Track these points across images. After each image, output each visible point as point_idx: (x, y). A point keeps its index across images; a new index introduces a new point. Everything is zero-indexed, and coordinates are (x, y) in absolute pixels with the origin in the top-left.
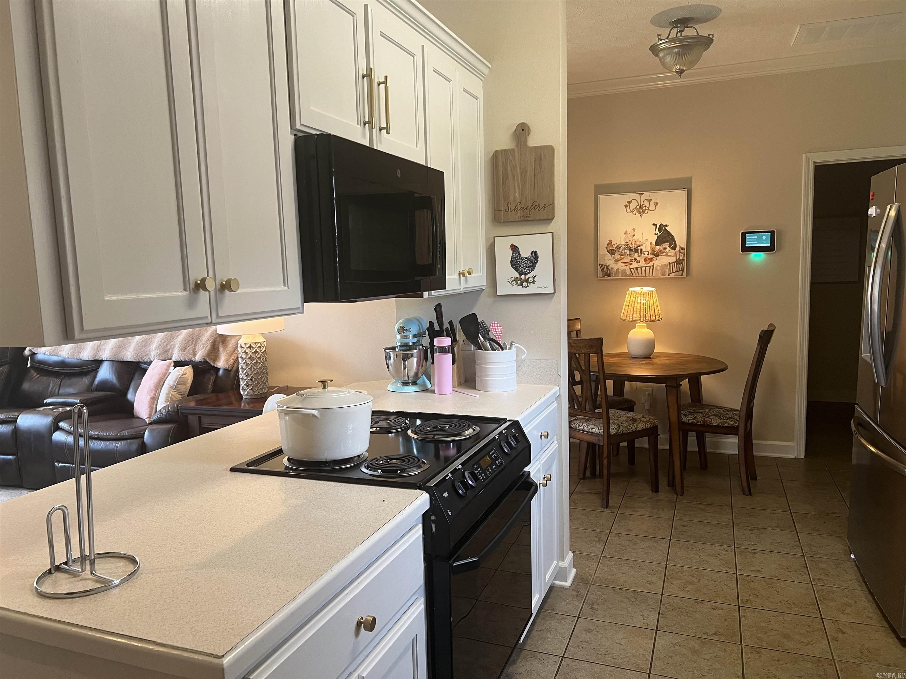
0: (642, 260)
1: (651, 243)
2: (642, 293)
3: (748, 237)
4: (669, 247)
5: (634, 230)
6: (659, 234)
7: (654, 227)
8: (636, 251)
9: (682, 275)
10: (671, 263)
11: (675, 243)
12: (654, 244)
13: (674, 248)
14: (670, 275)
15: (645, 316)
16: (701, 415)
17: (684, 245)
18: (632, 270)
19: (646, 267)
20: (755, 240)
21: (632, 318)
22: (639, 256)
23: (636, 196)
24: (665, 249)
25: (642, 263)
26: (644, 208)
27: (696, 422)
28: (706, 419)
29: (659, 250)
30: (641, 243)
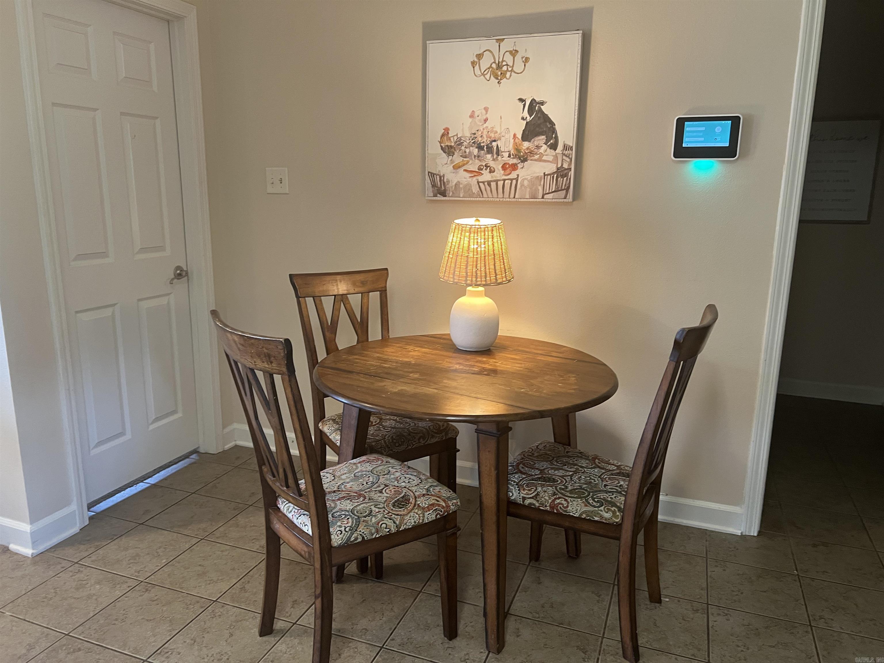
0: (497, 166)
1: (515, 135)
3: (688, 127)
4: (546, 144)
6: (529, 119)
7: (521, 105)
8: (490, 150)
9: (565, 198)
10: (548, 175)
11: (556, 138)
12: (520, 137)
13: (554, 147)
14: (545, 197)
16: (550, 490)
17: (571, 142)
18: (481, 184)
19: (504, 180)
20: (701, 134)
22: (494, 160)
23: (491, 44)
24: (538, 147)
25: (499, 174)
26: (505, 68)
27: (537, 505)
29: (528, 149)
30: (497, 136)
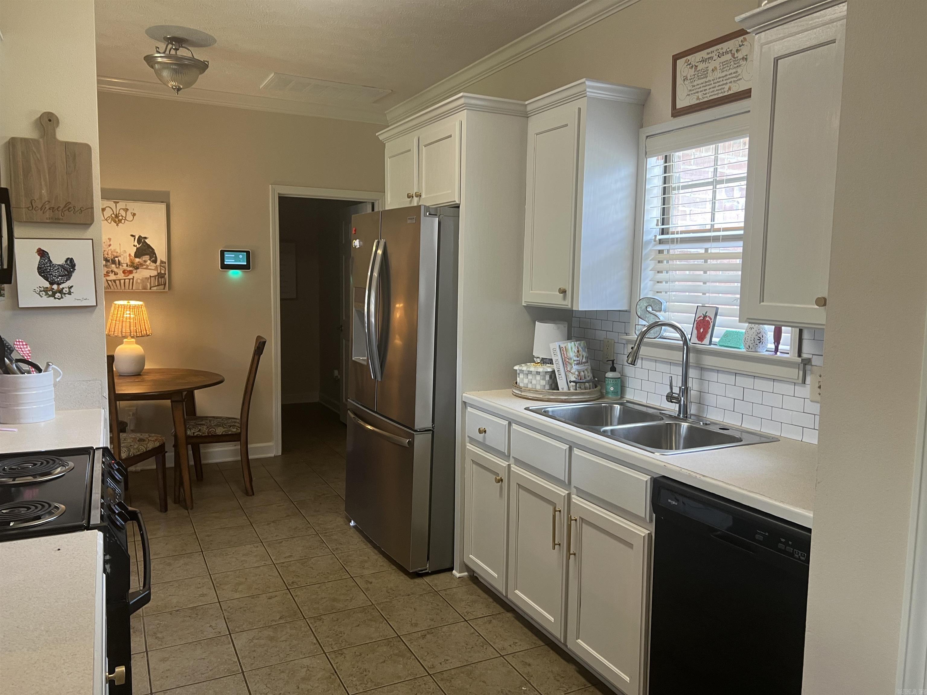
0: (120, 272)
1: (130, 255)
2: (131, 307)
3: (227, 255)
4: (150, 260)
5: (110, 239)
6: (138, 246)
7: (133, 238)
8: (114, 262)
9: (164, 289)
10: (152, 277)
11: (156, 257)
12: (133, 256)
13: (155, 261)
14: (152, 288)
15: (135, 331)
16: (205, 427)
17: (165, 259)
18: (109, 282)
19: (125, 280)
20: (233, 258)
21: (122, 334)
22: (117, 268)
23: (111, 204)
24: (145, 261)
25: (121, 276)
26: (120, 218)
27: (201, 434)
28: (211, 430)
29: (139, 262)
30: (118, 254)
